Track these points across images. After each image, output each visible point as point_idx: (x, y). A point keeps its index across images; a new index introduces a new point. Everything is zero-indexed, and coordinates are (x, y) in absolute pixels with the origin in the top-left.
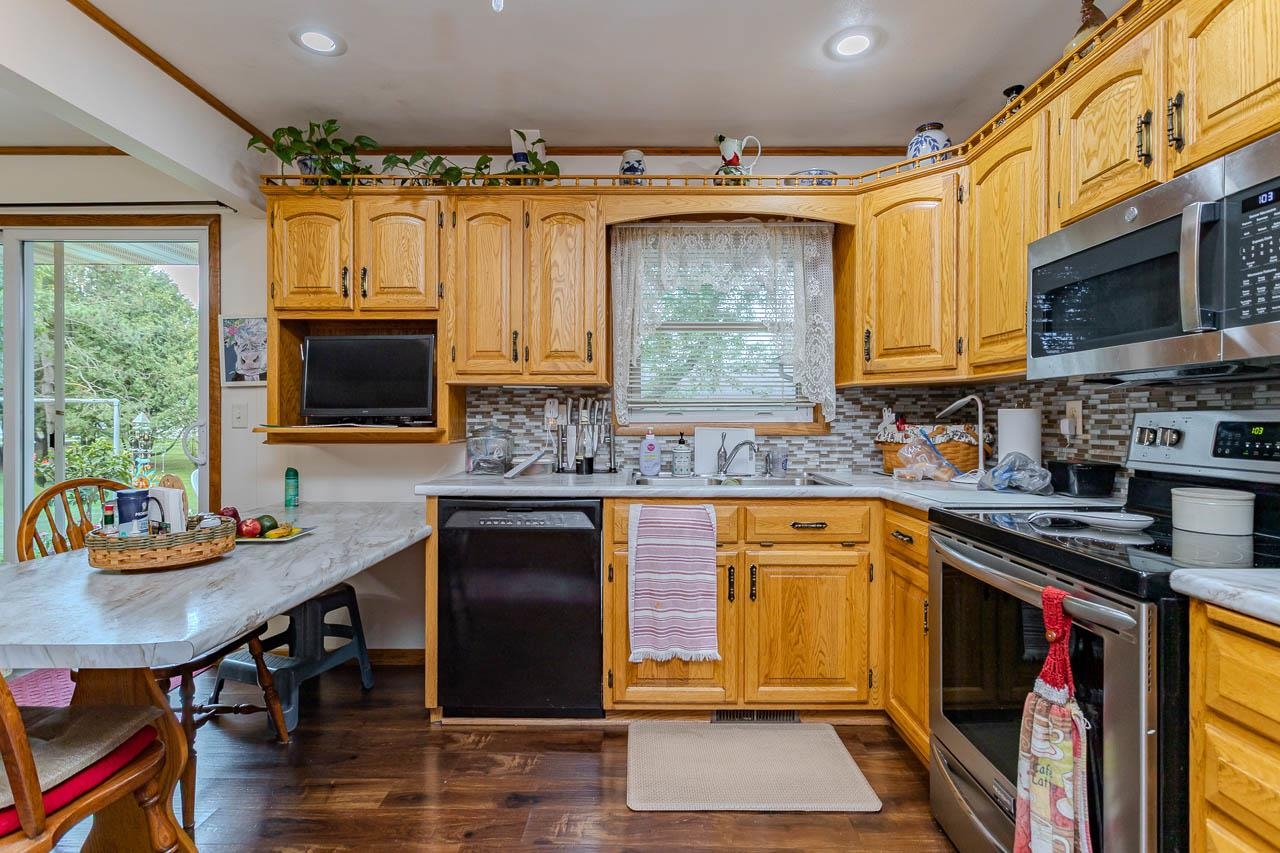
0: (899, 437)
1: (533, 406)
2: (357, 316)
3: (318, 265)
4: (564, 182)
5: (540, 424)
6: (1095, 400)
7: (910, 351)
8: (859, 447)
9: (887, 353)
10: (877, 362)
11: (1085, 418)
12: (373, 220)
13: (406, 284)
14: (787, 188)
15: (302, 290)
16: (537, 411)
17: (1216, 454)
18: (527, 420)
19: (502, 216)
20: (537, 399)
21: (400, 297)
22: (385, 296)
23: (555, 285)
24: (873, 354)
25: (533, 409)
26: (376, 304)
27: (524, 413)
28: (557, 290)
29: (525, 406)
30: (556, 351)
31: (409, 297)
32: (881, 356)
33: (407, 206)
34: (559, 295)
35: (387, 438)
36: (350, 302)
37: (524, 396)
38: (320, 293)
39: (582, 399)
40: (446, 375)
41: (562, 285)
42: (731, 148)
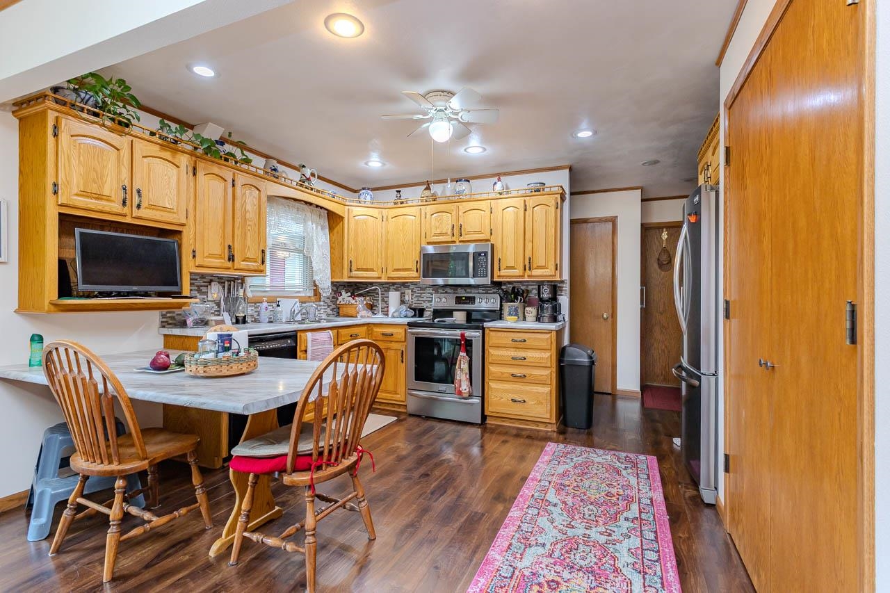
0: (353, 302)
1: (202, 286)
2: (128, 220)
3: (102, 179)
4: (251, 168)
5: (206, 297)
6: (415, 290)
7: (366, 270)
8: (329, 306)
9: (358, 270)
10: (354, 273)
11: (412, 295)
12: (143, 157)
13: (168, 206)
14: (332, 199)
15: (85, 194)
16: (204, 289)
17: (456, 303)
18: (198, 295)
19: (222, 178)
20: (204, 282)
21: (162, 213)
22: (151, 211)
23: (248, 223)
24: (353, 269)
25: (201, 288)
26: (147, 216)
27: (197, 290)
28: (249, 225)
29: (197, 286)
30: (248, 258)
31: (168, 214)
32: (355, 271)
33: (167, 155)
34: (249, 228)
35: (150, 306)
36: (126, 210)
37: (196, 280)
38: (102, 199)
39: (226, 283)
40: (188, 266)
41: (250, 223)
42: (308, 172)
